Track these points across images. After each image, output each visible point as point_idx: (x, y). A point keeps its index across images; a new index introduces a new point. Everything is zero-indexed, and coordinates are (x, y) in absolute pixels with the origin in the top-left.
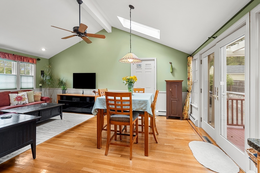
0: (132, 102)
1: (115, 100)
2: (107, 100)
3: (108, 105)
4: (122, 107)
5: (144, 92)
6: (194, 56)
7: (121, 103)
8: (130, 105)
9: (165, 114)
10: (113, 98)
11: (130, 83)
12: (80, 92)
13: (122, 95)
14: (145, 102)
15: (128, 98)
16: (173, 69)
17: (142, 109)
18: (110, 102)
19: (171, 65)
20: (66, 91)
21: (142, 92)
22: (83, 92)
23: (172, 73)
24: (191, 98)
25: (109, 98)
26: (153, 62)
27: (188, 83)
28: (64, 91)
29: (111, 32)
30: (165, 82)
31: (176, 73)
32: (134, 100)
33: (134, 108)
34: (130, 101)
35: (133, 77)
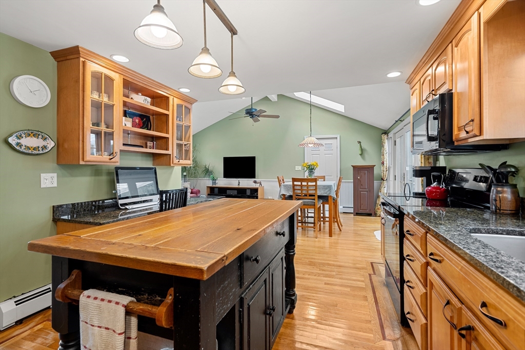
0: (318, 187)
1: (301, 186)
2: (294, 185)
3: (294, 190)
4: (308, 191)
5: (324, 181)
6: (389, 134)
7: (308, 188)
8: (316, 190)
9: (352, 210)
10: (299, 183)
11: (311, 169)
12: (234, 183)
13: (307, 180)
14: (329, 187)
15: (314, 184)
16: (362, 150)
17: (326, 193)
18: (296, 188)
19: (360, 144)
20: (217, 182)
21: (323, 180)
22: (239, 183)
23: (360, 155)
24: (386, 188)
25: (296, 183)
26: (335, 140)
27: (382, 169)
28: (214, 181)
29: (277, 100)
30: (352, 168)
31: (366, 155)
32: (319, 186)
33: (319, 193)
34: (316, 186)
35: (315, 164)
